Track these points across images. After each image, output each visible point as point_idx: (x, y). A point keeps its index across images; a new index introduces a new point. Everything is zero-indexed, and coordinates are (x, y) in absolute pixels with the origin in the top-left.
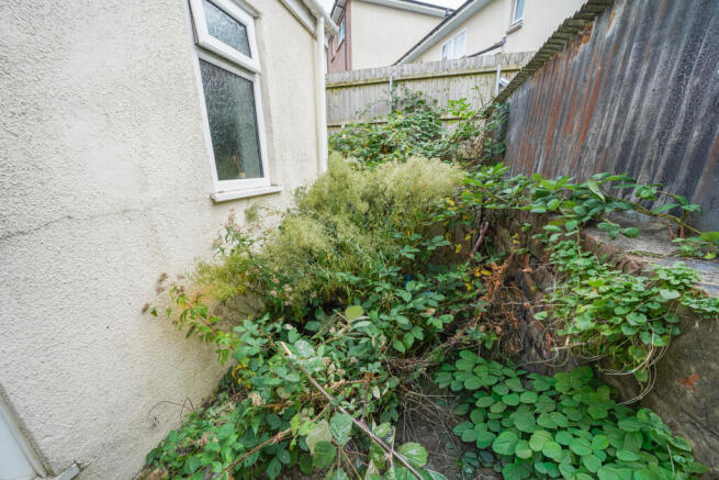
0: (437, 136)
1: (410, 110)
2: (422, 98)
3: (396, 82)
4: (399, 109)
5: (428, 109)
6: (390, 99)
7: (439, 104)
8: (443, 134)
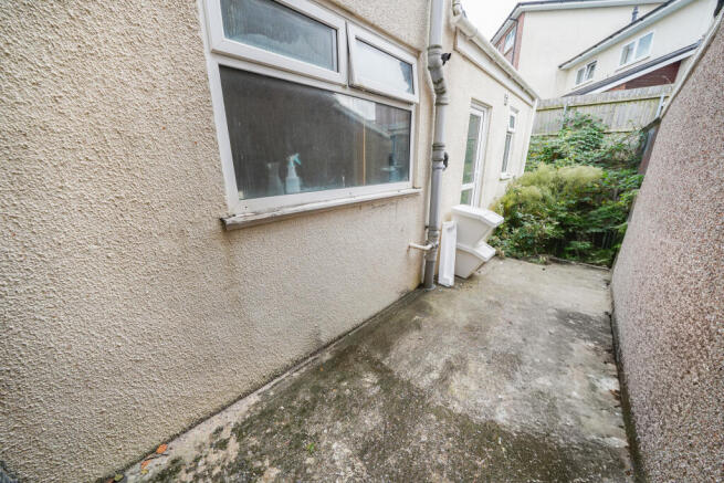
0: (598, 147)
1: (578, 126)
2: (589, 118)
3: (569, 108)
4: (568, 127)
5: (592, 126)
6: (563, 119)
7: (604, 122)
8: (603, 145)
